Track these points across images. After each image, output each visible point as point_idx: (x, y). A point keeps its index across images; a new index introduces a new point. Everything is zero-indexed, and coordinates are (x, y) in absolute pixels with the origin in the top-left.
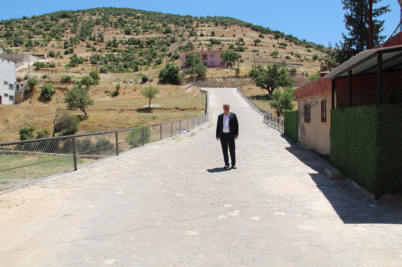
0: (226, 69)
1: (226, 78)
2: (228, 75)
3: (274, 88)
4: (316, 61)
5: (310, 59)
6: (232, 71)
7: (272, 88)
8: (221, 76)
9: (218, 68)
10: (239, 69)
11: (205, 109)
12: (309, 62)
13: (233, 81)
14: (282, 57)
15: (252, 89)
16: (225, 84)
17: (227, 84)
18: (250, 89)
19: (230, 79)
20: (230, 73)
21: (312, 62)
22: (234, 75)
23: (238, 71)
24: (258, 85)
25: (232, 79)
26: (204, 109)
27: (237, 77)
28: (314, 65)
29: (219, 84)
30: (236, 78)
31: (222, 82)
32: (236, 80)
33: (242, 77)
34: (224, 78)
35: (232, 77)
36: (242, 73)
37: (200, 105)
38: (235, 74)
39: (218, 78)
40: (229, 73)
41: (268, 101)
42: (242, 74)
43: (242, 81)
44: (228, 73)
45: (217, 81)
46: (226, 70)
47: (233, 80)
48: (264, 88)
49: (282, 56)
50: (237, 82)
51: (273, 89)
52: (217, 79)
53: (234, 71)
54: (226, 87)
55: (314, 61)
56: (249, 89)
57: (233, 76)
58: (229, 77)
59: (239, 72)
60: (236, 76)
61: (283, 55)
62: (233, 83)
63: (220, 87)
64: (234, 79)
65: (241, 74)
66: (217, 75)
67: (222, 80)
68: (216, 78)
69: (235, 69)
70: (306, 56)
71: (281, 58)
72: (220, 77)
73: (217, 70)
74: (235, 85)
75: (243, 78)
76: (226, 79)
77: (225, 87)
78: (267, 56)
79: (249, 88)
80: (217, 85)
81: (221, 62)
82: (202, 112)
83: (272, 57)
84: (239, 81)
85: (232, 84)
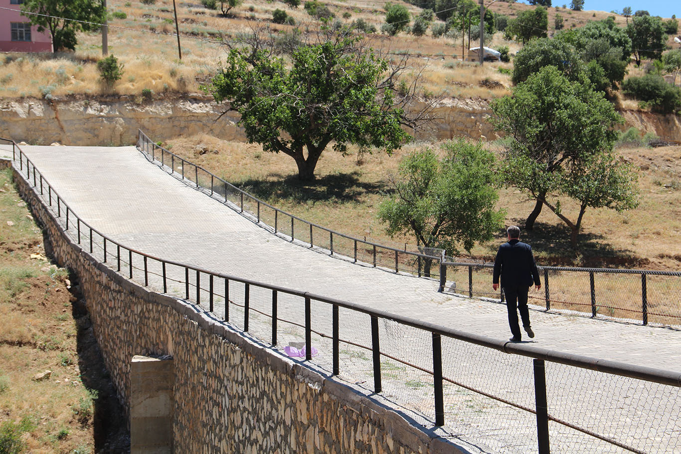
0: (48, 58)
1: (59, 102)
2: (67, 89)
3: (322, 147)
4: (401, 34)
5: (378, 28)
6: (80, 70)
7: (311, 147)
8: (35, 92)
9: (10, 54)
10: (114, 61)
11: (42, 245)
12: (376, 37)
13: (91, 117)
14: (257, 15)
15: (217, 153)
16: (53, 128)
17: (62, 128)
18: (205, 152)
19: (76, 107)
20: (73, 81)
21: (387, 37)
22: (93, 87)
23: (109, 70)
24: (252, 135)
25: (86, 108)
26: (36, 243)
27: (109, 97)
28: (403, 51)
29: (28, 130)
30: (105, 103)
31: (40, 119)
32: (106, 110)
33: (132, 99)
34: (48, 102)
35: (88, 98)
36: (131, 81)
37: (10, 223)
38: (99, 82)
39: (21, 100)
40: (69, 79)
41: (310, 202)
42: (129, 85)
43: (130, 115)
44: (63, 79)
45: (15, 114)
46: (52, 64)
47: (90, 111)
48: (277, 146)
49: (252, 9)
50: (110, 118)
51: (315, 154)
52: (17, 107)
53: (92, 72)
54: (60, 142)
55: (394, 33)
56: (201, 153)
57: (90, 92)
58: (72, 97)
59: (116, 78)
60: (102, 96)
61: (255, 7)
62: (90, 125)
63: (32, 143)
64: (97, 105)
65: (124, 86)
66: (12, 86)
67: (38, 110)
68: (12, 99)
69: (93, 61)
70: (350, 12)
71: (253, 18)
72: (30, 97)
73: (8, 61)
74: (104, 133)
75: (138, 105)
76: (61, 107)
77: (57, 145)
78: (194, 10)
79: (200, 148)
80: (18, 131)
81: (14, 25)
82: (33, 256)
83: (214, 12)
84: (120, 116)
85: (86, 130)
